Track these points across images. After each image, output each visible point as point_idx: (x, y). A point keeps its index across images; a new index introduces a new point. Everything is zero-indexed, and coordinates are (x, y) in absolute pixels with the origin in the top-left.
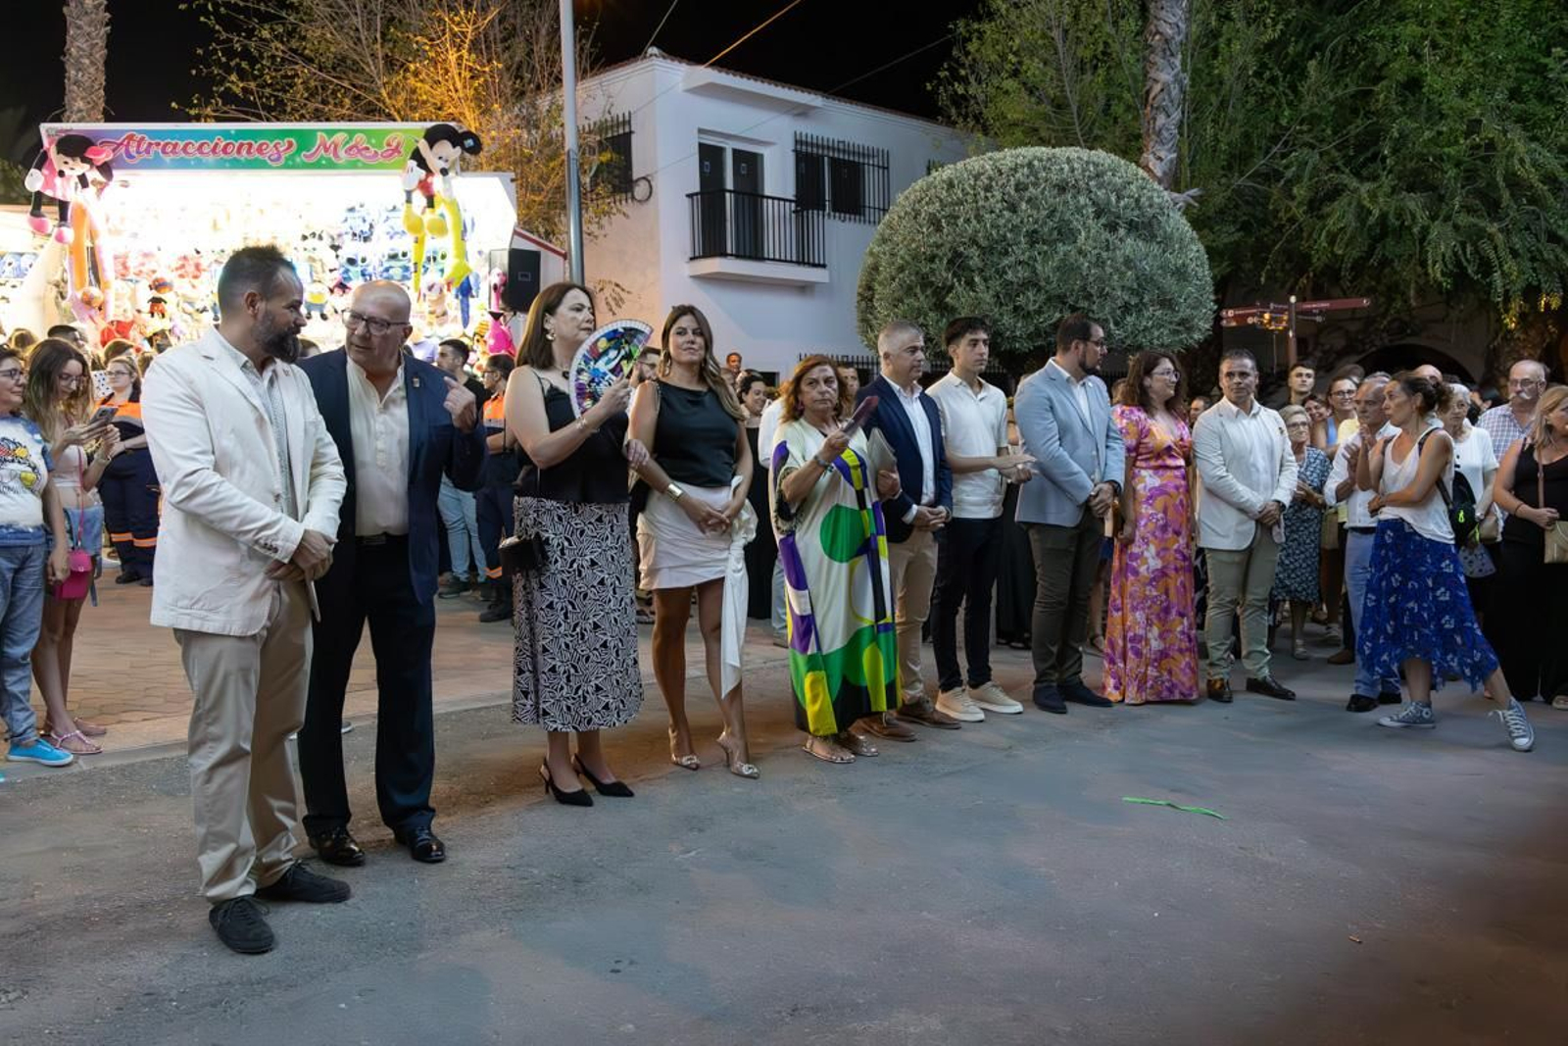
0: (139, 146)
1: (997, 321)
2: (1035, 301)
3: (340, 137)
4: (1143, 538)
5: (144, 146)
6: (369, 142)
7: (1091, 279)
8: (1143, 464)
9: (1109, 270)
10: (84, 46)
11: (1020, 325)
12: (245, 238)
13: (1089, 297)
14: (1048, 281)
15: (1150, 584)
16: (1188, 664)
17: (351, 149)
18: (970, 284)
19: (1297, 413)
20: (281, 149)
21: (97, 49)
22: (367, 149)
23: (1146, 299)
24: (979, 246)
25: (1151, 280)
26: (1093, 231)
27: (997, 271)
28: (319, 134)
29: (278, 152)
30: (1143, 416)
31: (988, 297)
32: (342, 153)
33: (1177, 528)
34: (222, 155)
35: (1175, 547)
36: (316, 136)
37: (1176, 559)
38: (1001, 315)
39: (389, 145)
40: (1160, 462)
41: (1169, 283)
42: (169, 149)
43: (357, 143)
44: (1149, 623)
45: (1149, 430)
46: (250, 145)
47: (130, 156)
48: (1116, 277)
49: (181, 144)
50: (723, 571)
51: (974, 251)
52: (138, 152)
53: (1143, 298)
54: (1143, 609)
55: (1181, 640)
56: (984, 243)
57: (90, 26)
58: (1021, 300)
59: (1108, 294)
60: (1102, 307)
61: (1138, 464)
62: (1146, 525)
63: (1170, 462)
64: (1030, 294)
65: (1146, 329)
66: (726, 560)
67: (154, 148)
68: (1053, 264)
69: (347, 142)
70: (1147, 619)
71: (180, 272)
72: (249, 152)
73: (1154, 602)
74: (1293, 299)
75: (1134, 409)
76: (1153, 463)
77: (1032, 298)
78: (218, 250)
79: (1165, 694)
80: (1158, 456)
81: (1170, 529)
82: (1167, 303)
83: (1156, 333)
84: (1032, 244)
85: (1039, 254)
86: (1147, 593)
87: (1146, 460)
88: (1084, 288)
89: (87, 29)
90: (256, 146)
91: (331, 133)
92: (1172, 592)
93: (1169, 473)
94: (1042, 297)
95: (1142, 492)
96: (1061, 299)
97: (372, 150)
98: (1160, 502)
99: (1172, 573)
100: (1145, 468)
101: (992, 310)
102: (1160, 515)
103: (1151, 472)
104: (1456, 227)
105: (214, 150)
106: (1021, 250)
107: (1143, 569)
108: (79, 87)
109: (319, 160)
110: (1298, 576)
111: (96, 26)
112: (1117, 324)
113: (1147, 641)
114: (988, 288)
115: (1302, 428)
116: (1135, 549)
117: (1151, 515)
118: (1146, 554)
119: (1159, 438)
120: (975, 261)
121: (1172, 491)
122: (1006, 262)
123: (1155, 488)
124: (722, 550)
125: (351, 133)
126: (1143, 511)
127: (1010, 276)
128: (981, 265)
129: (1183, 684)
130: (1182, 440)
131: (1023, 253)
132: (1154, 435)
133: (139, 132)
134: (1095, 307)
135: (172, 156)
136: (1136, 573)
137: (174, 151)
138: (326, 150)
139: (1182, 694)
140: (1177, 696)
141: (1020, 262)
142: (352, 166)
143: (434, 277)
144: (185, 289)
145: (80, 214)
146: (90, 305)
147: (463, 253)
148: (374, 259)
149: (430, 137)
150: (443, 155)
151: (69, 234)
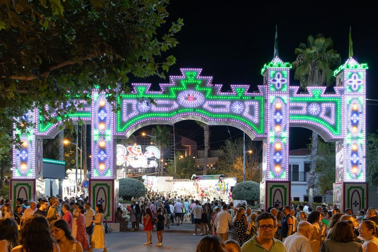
69: (215, 177)
97: (217, 177)
142: (216, 179)
143: (222, 190)
144: (205, 191)
145: (198, 184)
146: (198, 192)
147: (225, 187)
148: (219, 188)
149: (220, 176)
150: (221, 178)
151: (197, 186)
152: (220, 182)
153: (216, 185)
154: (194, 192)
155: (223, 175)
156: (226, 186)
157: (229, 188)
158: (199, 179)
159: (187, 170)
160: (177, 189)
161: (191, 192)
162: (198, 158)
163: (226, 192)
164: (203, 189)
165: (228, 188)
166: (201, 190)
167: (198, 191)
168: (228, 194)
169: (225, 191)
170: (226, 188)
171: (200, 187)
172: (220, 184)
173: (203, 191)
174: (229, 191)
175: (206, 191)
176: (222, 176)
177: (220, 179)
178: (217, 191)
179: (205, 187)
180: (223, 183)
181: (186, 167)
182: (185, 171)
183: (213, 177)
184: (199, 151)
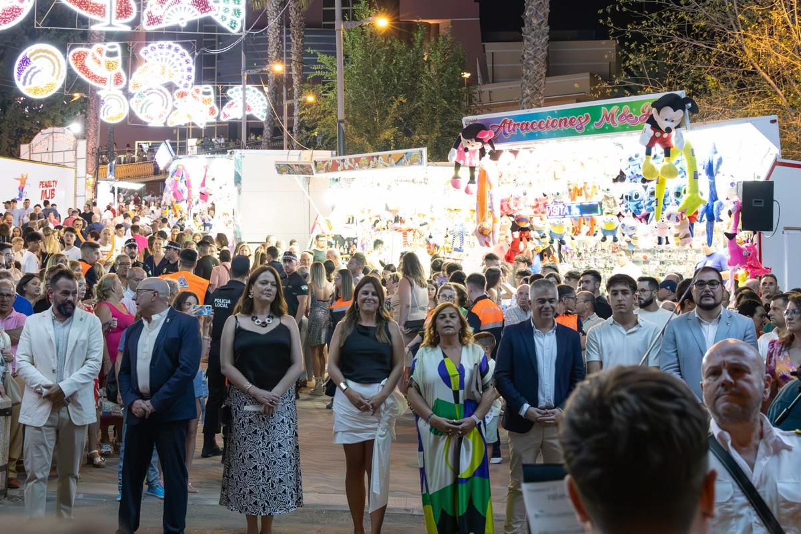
0: (509, 127)
3: (615, 109)
5: (512, 127)
6: (632, 111)
10: (531, 52)
12: (569, 184)
17: (622, 115)
20: (582, 121)
21: (539, 52)
22: (631, 115)
28: (603, 108)
29: (581, 123)
32: (616, 120)
34: (552, 128)
36: (601, 109)
39: (643, 111)
42: (524, 127)
43: (625, 112)
46: (565, 120)
47: (505, 134)
49: (530, 123)
50: (374, 436)
52: (509, 131)
57: (535, 38)
66: (376, 429)
67: (516, 127)
69: (619, 113)
71: (534, 209)
72: (565, 125)
78: (555, 193)
89: (533, 40)
90: (568, 120)
91: (609, 106)
97: (634, 116)
105: (547, 126)
108: (527, 79)
109: (604, 126)
111: (539, 37)
124: (374, 423)
125: (621, 105)
133: (509, 117)
135: (526, 132)
137: (527, 129)
138: (608, 119)
142: (623, 129)
143: (673, 209)
144: (536, 222)
145: (483, 173)
146: (483, 234)
147: (695, 189)
148: (644, 195)
149: (659, 105)
150: (667, 117)
151: (474, 188)
152: (658, 149)
153: (621, 177)
154: (461, 235)
155: (682, 94)
156: (704, 181)
157: (722, 197)
158: (487, 136)
159: (416, 112)
160: (351, 221)
161: (438, 239)
162: (485, 81)
163: (700, 227)
164: (525, 211)
165: (714, 197)
166: (508, 222)
167: (487, 224)
168: (720, 239)
169: (692, 219)
170: (706, 197)
171: (497, 193)
172: (659, 162)
173: (520, 228)
174: (726, 223)
175: (543, 224)
176: (676, 103)
177: (655, 126)
178: (629, 220)
179: (534, 194)
180: (679, 159)
181: (411, 92)
182: (407, 118)
183: (595, 111)
184: (491, 48)
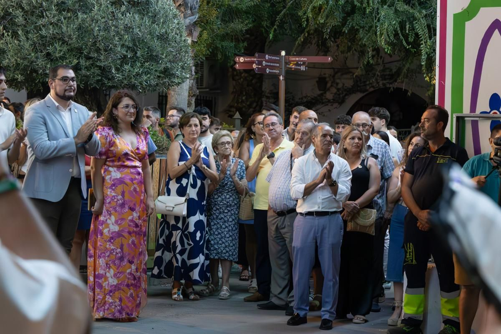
1: (32, 62)
2: (61, 51)
4: (108, 211)
7: (100, 38)
8: (111, 164)
9: (112, 33)
11: (49, 66)
13: (98, 50)
14: (70, 37)
15: (110, 241)
16: (131, 295)
18: (15, 35)
19: (224, 135)
23: (139, 54)
24: (23, 9)
25: (142, 41)
26: (103, 6)
27: (36, 28)
30: (111, 132)
31: (27, 45)
33: (132, 206)
35: (130, 218)
37: (129, 226)
38: (37, 58)
40: (120, 163)
41: (156, 44)
44: (108, 266)
45: (114, 142)
48: (117, 38)
51: (19, 12)
53: (136, 53)
54: (104, 257)
55: (128, 278)
56: (26, 8)
58: (50, 49)
59: (111, 49)
60: (107, 59)
61: (107, 163)
62: (110, 203)
63: (128, 163)
64: (56, 45)
65: (138, 74)
68: (73, 26)
70: (107, 264)
73: (111, 253)
74: (283, 53)
75: (106, 129)
76: (116, 163)
77: (58, 48)
79: (117, 315)
80: (119, 159)
81: (127, 206)
82: (153, 58)
83: (145, 78)
84: (60, 11)
85: (65, 19)
86: (108, 246)
87: (113, 161)
88: (95, 43)
92: (125, 248)
93: (127, 170)
94: (65, 48)
95: (108, 181)
96: (79, 51)
98: (120, 188)
99: (126, 235)
100: (112, 167)
101: (30, 54)
102: (120, 197)
103: (115, 169)
104: (396, 11)
106: (52, 15)
107: (106, 231)
110: (223, 243)
112: (117, 69)
113: (106, 279)
114: (28, 39)
115: (227, 146)
116: (102, 218)
117: (114, 196)
118: (109, 221)
119: (120, 148)
120: (20, 20)
121: (128, 181)
122: (40, 22)
123: (117, 179)
126: (109, 193)
127: (44, 32)
128: (24, 22)
129: (128, 307)
130: (138, 149)
131: (53, 17)
132: (117, 146)
134: (102, 57)
136: (102, 234)
139: (128, 314)
140: (124, 316)
141: (51, 24)
